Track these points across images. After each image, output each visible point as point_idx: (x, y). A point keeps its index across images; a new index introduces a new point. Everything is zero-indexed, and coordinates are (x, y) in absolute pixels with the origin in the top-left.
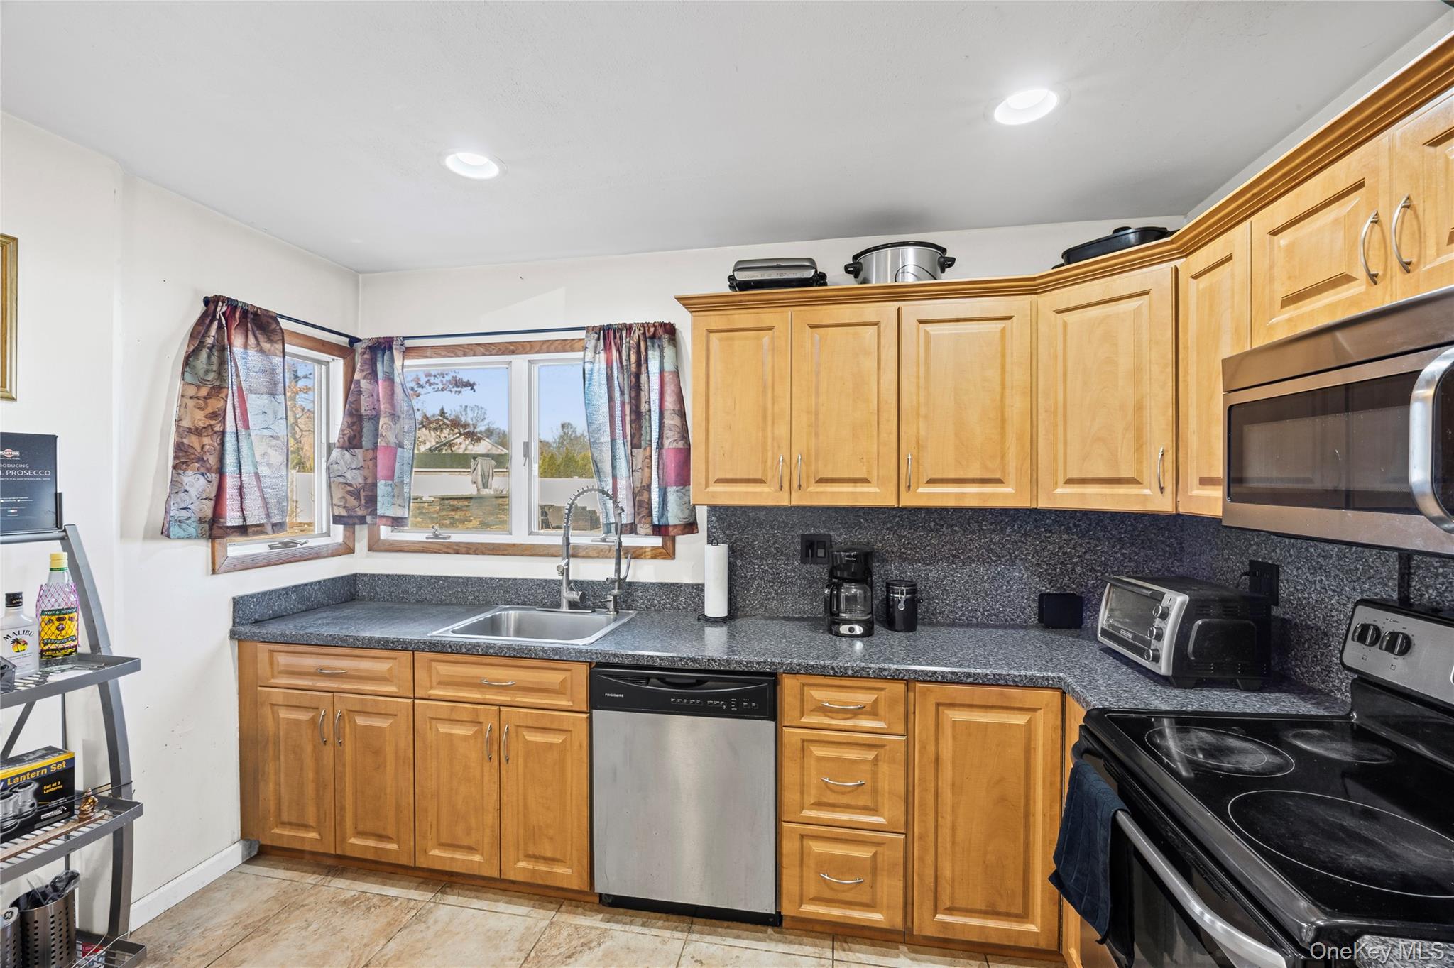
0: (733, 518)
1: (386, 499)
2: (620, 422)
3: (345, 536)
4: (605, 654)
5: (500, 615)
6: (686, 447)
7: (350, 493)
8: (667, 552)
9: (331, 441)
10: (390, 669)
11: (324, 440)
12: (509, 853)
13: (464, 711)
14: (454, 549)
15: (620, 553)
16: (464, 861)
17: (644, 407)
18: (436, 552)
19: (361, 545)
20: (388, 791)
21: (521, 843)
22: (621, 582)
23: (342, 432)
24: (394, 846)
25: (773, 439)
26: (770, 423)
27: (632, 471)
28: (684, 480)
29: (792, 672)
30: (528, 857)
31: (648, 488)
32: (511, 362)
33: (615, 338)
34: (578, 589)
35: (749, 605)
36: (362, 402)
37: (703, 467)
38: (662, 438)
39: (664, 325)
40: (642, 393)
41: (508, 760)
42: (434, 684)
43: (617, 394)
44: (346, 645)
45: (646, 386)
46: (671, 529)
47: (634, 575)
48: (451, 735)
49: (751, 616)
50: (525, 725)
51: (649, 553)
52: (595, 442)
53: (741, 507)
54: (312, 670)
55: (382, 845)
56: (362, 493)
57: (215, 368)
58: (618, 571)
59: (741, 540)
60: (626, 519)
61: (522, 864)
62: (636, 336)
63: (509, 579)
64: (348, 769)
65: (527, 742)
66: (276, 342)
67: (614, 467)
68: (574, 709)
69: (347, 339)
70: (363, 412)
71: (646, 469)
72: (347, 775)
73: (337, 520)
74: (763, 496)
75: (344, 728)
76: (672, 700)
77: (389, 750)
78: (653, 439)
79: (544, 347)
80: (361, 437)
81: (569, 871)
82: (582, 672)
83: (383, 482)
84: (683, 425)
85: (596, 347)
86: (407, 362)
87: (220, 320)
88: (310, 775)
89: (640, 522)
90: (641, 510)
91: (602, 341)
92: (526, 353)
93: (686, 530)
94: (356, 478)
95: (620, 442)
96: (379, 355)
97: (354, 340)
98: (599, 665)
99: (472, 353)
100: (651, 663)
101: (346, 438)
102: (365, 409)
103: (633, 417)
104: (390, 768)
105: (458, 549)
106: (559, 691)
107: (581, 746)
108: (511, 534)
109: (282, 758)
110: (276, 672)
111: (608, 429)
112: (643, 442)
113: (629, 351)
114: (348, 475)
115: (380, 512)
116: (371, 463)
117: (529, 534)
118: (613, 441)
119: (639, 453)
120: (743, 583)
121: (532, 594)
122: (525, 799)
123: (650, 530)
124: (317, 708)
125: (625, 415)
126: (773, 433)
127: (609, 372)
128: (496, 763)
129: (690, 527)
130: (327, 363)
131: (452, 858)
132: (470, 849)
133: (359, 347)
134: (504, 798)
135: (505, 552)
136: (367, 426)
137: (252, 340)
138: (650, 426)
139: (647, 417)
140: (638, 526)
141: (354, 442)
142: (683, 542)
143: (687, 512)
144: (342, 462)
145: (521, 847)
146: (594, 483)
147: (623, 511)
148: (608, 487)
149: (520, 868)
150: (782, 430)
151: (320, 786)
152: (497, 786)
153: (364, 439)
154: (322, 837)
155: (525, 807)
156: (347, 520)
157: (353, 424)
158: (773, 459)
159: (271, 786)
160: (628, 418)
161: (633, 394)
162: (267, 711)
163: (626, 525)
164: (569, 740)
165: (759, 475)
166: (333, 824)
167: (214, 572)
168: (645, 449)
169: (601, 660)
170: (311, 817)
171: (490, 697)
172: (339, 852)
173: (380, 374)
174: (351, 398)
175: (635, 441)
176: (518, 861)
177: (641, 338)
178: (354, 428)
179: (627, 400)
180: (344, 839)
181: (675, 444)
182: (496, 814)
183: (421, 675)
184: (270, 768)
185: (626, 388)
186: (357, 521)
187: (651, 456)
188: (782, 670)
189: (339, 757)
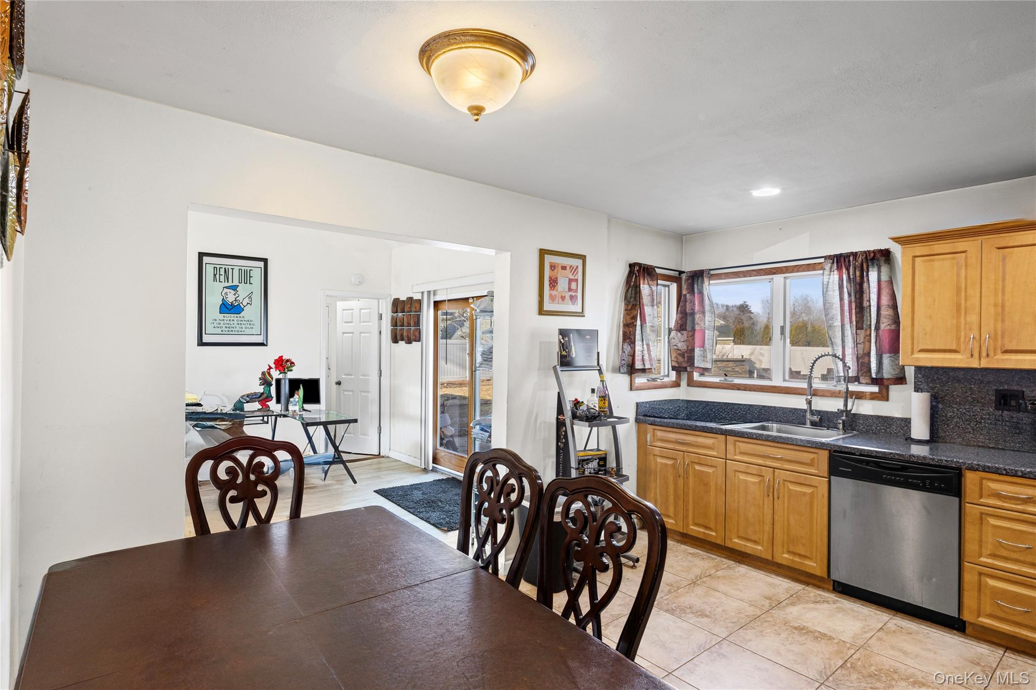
0: (936, 376)
1: (700, 358)
2: (848, 314)
3: (677, 377)
4: (840, 447)
5: (768, 426)
6: (898, 328)
7: (679, 354)
8: (883, 396)
9: (670, 327)
10: (713, 443)
11: (667, 327)
12: (778, 549)
13: (754, 469)
14: (737, 388)
15: (848, 395)
16: (752, 548)
17: (865, 304)
18: (726, 389)
19: (684, 383)
20: (711, 505)
21: (785, 544)
22: (848, 412)
23: (677, 322)
24: (714, 534)
25: (965, 324)
26: (963, 314)
27: (856, 344)
28: (895, 349)
29: (972, 468)
30: (789, 552)
31: (869, 354)
32: (773, 278)
33: (845, 261)
34: (818, 415)
35: (948, 436)
36: (687, 306)
37: (909, 342)
38: (879, 323)
39: (881, 251)
40: (865, 295)
41: (779, 498)
42: (737, 453)
43: (846, 296)
44: (691, 429)
45: (867, 291)
46: (885, 381)
47: (856, 411)
48: (746, 480)
49: (950, 443)
50: (789, 480)
51: (869, 396)
52: (830, 326)
53: (943, 368)
54: (674, 440)
55: (707, 532)
56: (686, 355)
57: (633, 296)
58: (846, 405)
59: (942, 391)
60: (851, 373)
61: (785, 555)
62: (860, 259)
63: (771, 407)
64: (691, 492)
65: (789, 490)
66: (654, 281)
67: (843, 341)
68: (819, 475)
69: (678, 273)
70: (687, 311)
71: (867, 343)
72: (690, 494)
73: (674, 368)
74: (959, 360)
75: (689, 471)
76: (884, 476)
77: (712, 484)
78: (872, 323)
79: (796, 269)
80: (686, 324)
81: (815, 565)
82: (824, 455)
83: (698, 349)
84: (895, 314)
85: (831, 268)
86: (711, 282)
87: (636, 274)
88: (672, 492)
89: (862, 375)
90: (863, 368)
91: (835, 264)
92: (783, 273)
93: (897, 382)
94: (682, 346)
95: (848, 326)
96: (696, 280)
97: (681, 272)
98: (835, 451)
99: (749, 275)
100: (870, 453)
101: (679, 325)
102: (688, 310)
103: (857, 310)
104: (713, 493)
105: (739, 387)
106: (811, 464)
107: (823, 496)
108: (772, 380)
109: (658, 481)
110: (655, 440)
111: (839, 318)
112: (864, 326)
113: (855, 269)
114: (679, 345)
115: (696, 365)
116: (690, 339)
117: (783, 381)
118: (843, 326)
119: (862, 333)
120: (943, 420)
121: (786, 417)
122: (788, 520)
123: (869, 381)
124: (676, 459)
125: (852, 309)
126: (966, 320)
127: (841, 283)
128: (772, 499)
129: (900, 380)
130: (668, 286)
131: (745, 545)
132: (755, 542)
133: (684, 276)
134: (776, 518)
135: (769, 391)
136: (689, 319)
137: (646, 281)
138: (870, 316)
139: (868, 310)
140: (861, 378)
141: (683, 328)
142: (894, 389)
143: (897, 371)
144: (676, 338)
145: (785, 546)
146: (828, 350)
147: (850, 368)
148: (839, 353)
149: (784, 558)
150: (973, 318)
151: (676, 496)
152: (771, 511)
153: (687, 325)
154: (676, 523)
155: (788, 524)
156: (678, 369)
157: (682, 318)
158: (965, 337)
159: (653, 494)
160: (854, 311)
161: (858, 296)
162: (651, 457)
163: (852, 377)
164: (816, 492)
165: (954, 348)
166: (682, 517)
167: (631, 389)
168: (866, 330)
169: (836, 449)
170: (671, 514)
171: (769, 463)
172: (685, 532)
173: (696, 290)
174: (681, 304)
175: (859, 325)
176: (783, 554)
177: (864, 260)
178: (683, 320)
179: (853, 298)
180: (688, 526)
181: (889, 327)
182: (771, 526)
183: (730, 447)
184: (652, 485)
185: (852, 292)
186: (682, 369)
187: (870, 335)
188: (964, 467)
189: (686, 484)
